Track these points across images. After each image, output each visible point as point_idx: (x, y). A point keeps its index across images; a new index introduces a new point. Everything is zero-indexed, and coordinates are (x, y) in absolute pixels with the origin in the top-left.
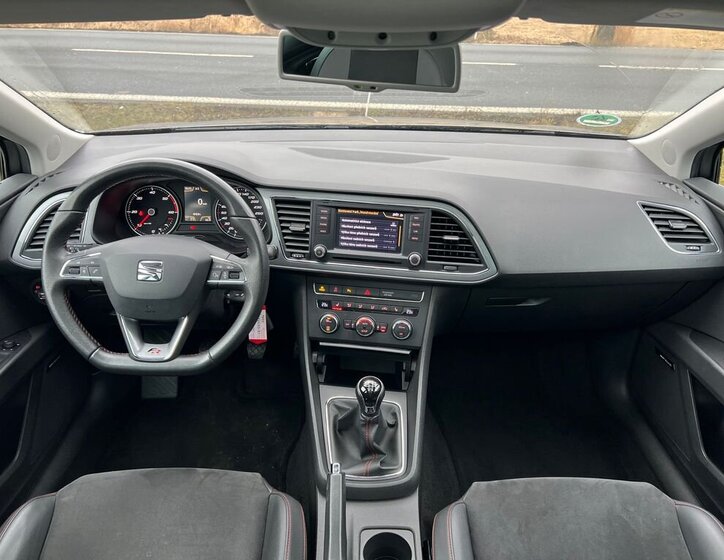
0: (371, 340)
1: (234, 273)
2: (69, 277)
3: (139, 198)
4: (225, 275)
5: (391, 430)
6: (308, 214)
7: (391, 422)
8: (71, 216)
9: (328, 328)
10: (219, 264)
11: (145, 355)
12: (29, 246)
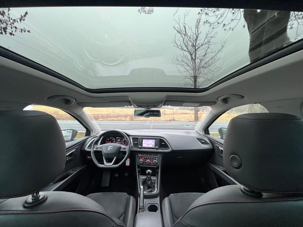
0: (149, 165)
1: (125, 149)
2: (96, 150)
3: (108, 139)
4: (123, 149)
5: (153, 184)
6: (138, 140)
7: (154, 182)
8: (97, 141)
9: (141, 162)
10: (122, 147)
11: (107, 165)
12: (88, 147)
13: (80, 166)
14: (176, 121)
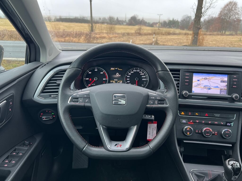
2: (73, 103)
3: (90, 73)
4: (156, 102)
6: (179, 76)
8: (76, 71)
9: (188, 133)
10: (153, 96)
11: (114, 148)
12: (42, 92)
13: (27, 142)
14: (160, 45)
